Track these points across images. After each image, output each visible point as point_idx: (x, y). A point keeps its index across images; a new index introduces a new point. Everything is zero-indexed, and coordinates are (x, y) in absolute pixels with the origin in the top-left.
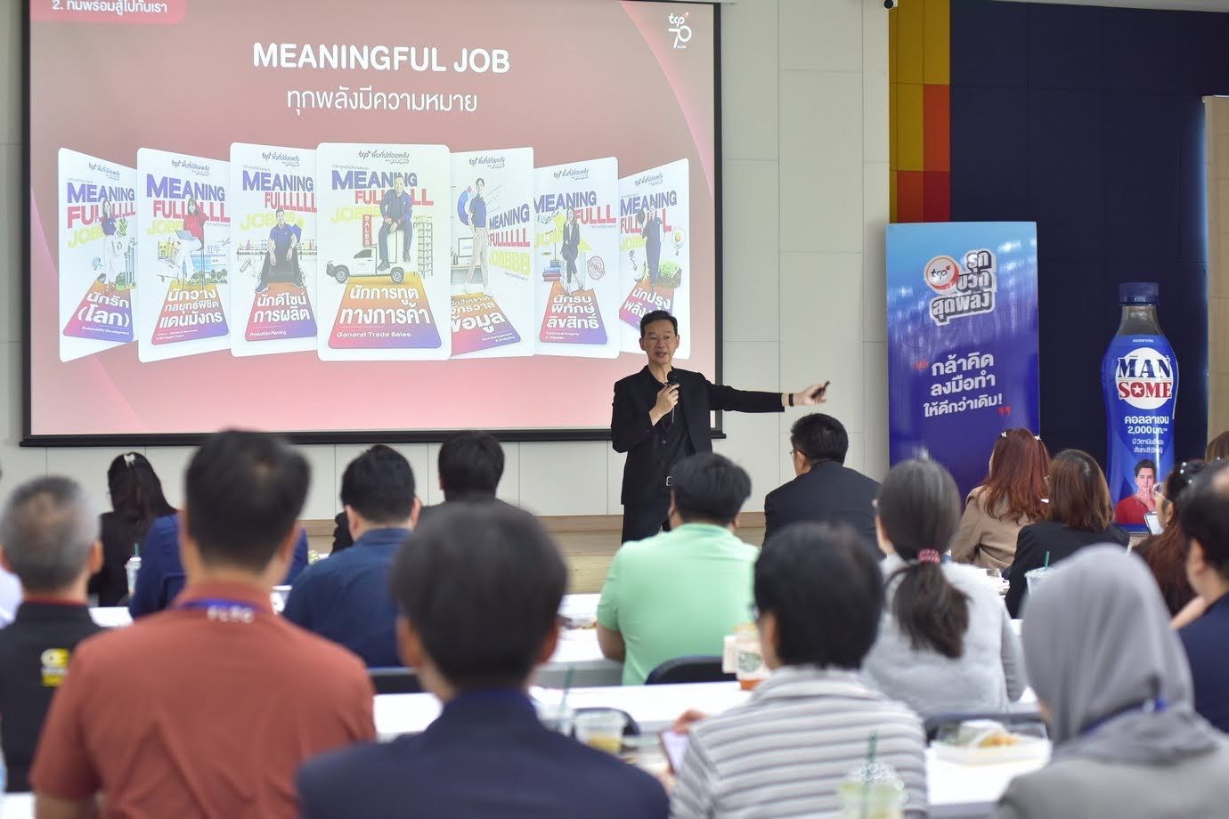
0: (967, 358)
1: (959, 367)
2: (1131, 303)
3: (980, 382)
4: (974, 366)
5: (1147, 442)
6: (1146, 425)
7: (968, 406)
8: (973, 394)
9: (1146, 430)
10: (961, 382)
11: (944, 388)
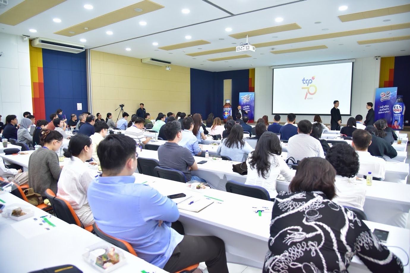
8: (385, 111)
9: (398, 116)
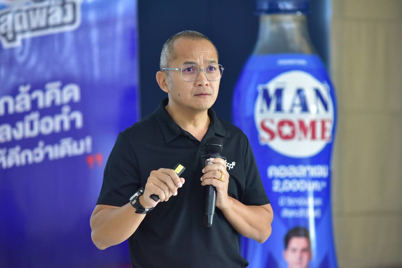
0: (44, 90)
1: (34, 103)
2: (274, 10)
3: (62, 123)
4: (53, 102)
5: (300, 201)
6: (298, 179)
7: (47, 155)
8: (53, 139)
9: (298, 186)
10: (36, 124)
11: (15, 132)
